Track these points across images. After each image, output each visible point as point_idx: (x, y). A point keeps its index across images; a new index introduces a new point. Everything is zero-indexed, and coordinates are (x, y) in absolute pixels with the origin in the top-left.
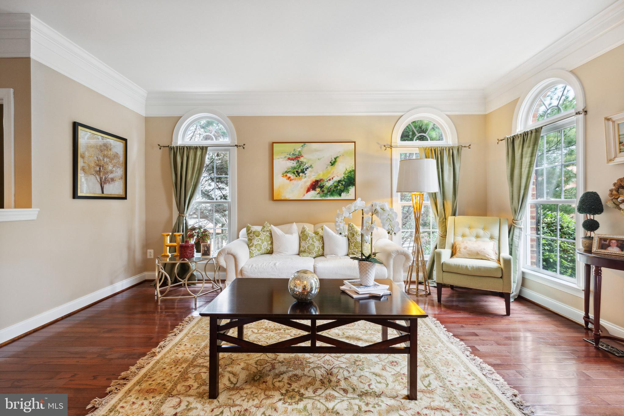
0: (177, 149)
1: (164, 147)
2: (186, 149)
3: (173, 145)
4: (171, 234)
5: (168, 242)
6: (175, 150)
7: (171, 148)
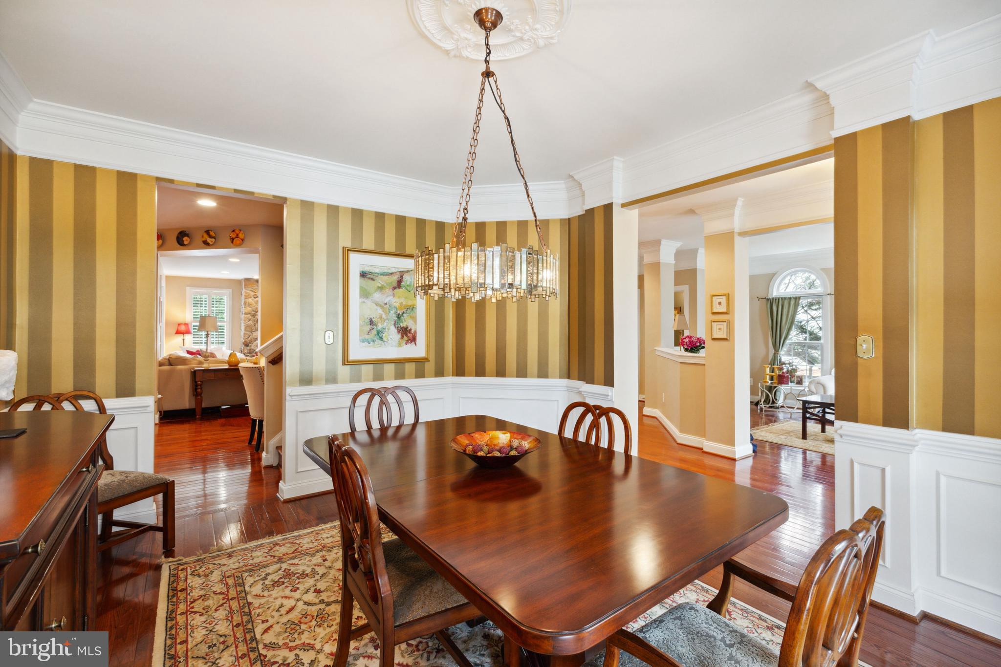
0: (773, 300)
1: (762, 298)
2: (780, 299)
3: (770, 297)
4: (770, 366)
5: (768, 372)
6: (772, 300)
7: (768, 300)
